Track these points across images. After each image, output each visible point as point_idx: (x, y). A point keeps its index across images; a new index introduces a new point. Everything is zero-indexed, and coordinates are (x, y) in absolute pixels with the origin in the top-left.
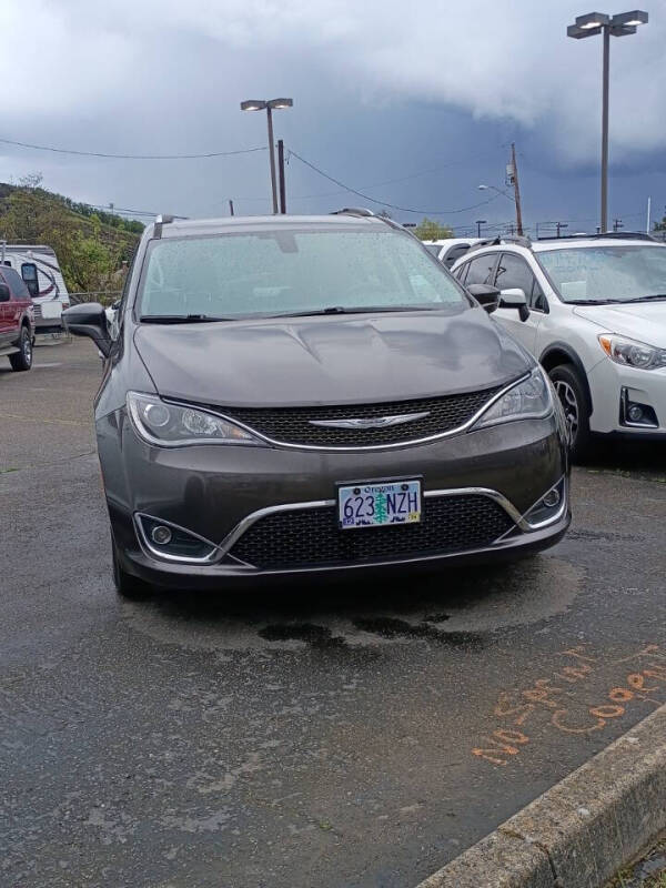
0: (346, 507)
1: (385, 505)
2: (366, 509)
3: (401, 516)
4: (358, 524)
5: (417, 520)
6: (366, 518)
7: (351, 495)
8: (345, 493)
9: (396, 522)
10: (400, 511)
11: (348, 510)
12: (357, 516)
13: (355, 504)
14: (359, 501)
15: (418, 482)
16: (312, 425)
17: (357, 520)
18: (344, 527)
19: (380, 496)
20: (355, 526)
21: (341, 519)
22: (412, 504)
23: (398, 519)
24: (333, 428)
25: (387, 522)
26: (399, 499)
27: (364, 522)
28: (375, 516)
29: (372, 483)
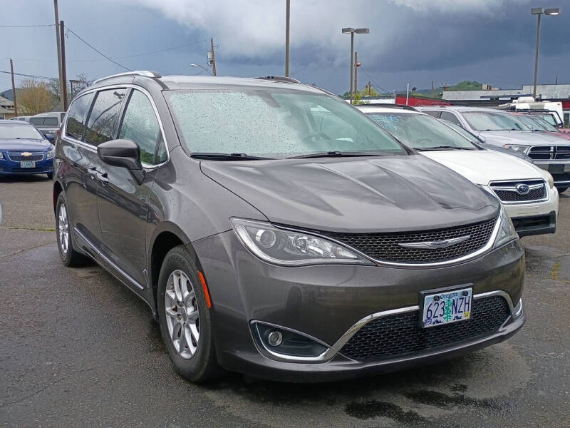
0: (428, 310)
1: (451, 308)
2: (440, 311)
3: (459, 315)
4: (434, 323)
5: (468, 317)
6: (439, 319)
7: (432, 301)
8: (429, 299)
9: (456, 320)
10: (459, 312)
11: (430, 313)
12: (434, 317)
13: (433, 308)
14: (437, 305)
15: (471, 289)
16: (400, 247)
17: (433, 320)
18: (426, 326)
19: (449, 301)
20: (432, 325)
21: (424, 321)
22: (467, 305)
23: (457, 318)
24: (414, 249)
25: (451, 321)
26: (460, 301)
27: (437, 322)
28: (445, 316)
29: (445, 291)
